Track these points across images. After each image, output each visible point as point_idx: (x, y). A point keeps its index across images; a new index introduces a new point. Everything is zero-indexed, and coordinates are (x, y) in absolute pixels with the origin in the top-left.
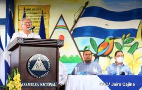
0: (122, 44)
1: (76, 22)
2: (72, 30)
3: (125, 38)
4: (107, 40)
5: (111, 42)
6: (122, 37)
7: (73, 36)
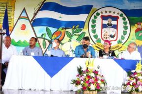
0: (71, 33)
1: (36, 14)
2: (32, 20)
3: (75, 28)
4: (60, 29)
5: (63, 31)
6: (72, 27)
7: (33, 26)
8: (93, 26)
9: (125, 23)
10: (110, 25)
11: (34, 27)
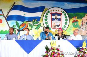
0: (32, 24)
4: (25, 22)
6: (32, 21)
8: (46, 20)
9: (66, 17)
10: (56, 19)
11: (8, 21)
